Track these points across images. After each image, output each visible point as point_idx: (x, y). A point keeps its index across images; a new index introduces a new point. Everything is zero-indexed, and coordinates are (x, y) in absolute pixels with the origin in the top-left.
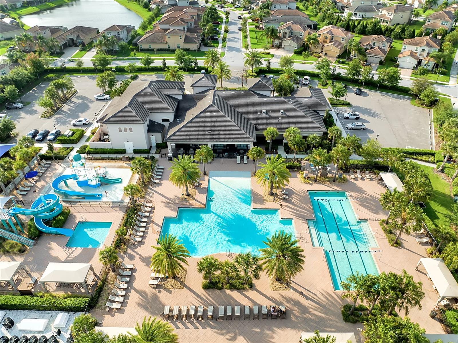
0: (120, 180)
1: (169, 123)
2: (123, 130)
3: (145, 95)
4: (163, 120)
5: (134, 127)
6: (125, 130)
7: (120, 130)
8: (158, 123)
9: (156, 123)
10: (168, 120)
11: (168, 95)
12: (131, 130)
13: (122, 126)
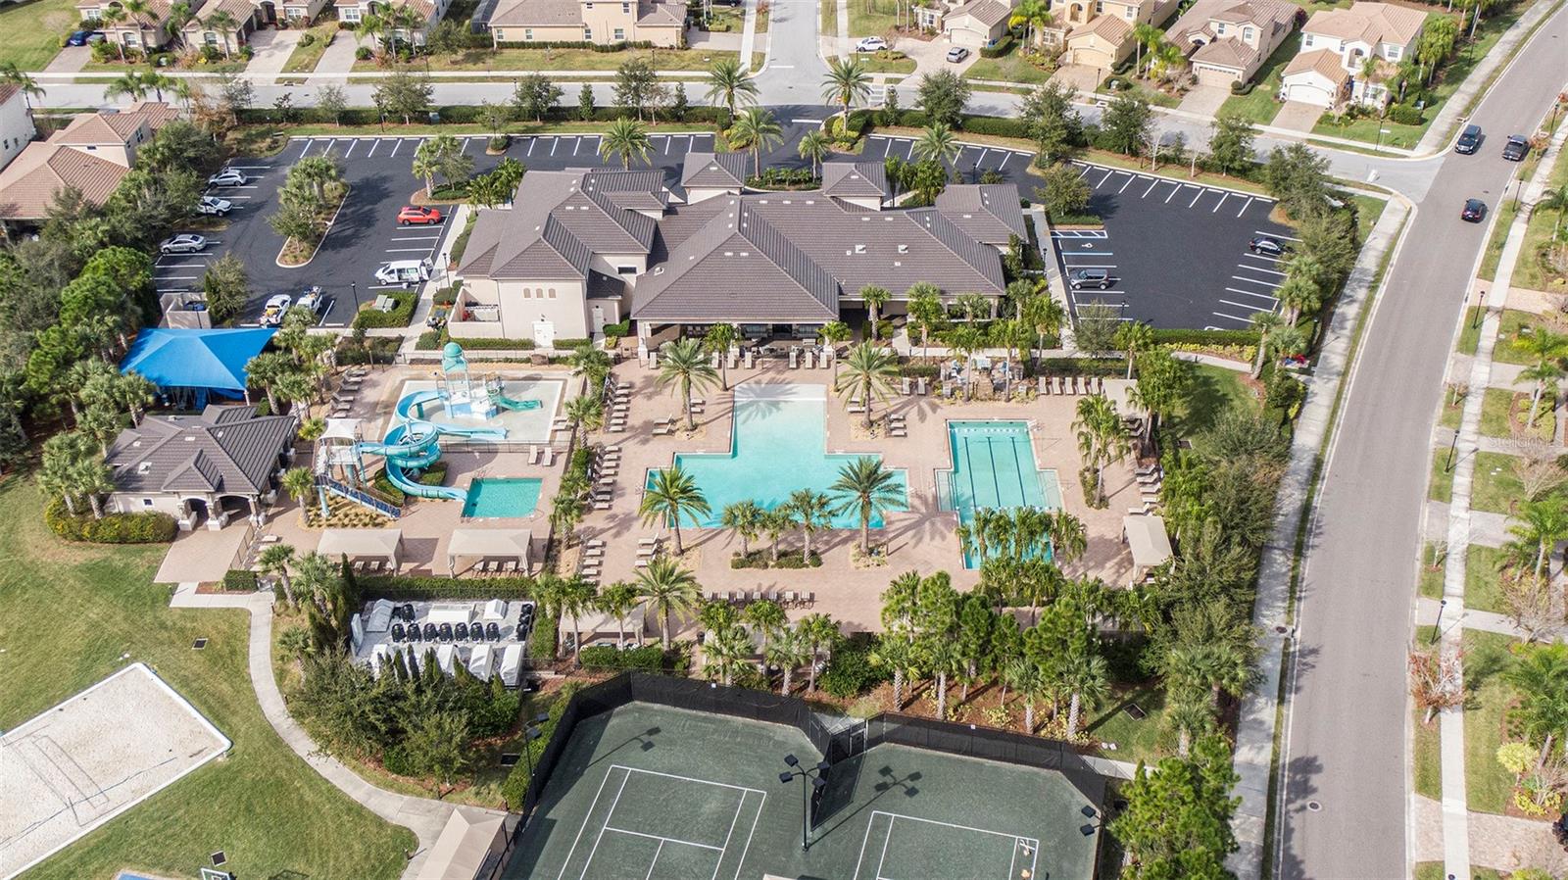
1: (634, 276)
2: (533, 293)
3: (577, 210)
4: (622, 270)
5: (558, 286)
6: (539, 294)
7: (527, 293)
8: (610, 277)
9: (605, 278)
10: (633, 270)
11: (630, 211)
12: (552, 293)
13: (533, 286)
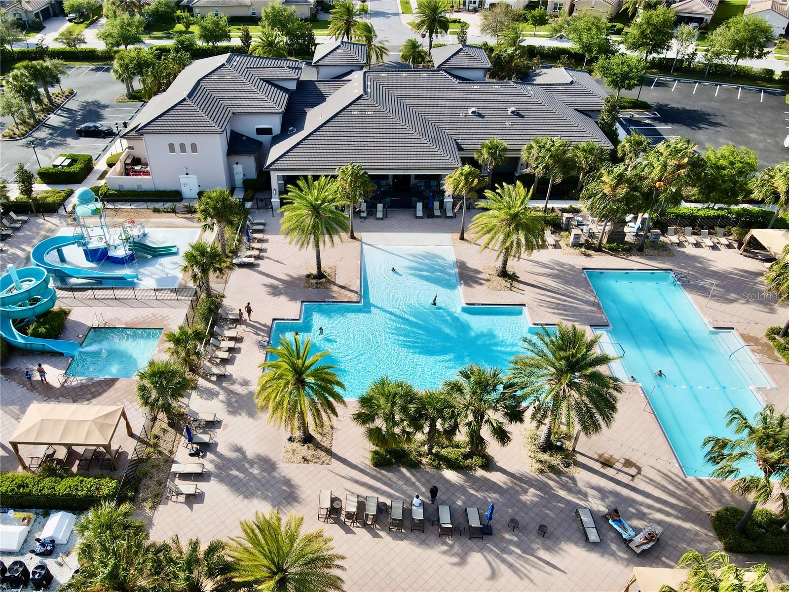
0: (174, 250)
1: (269, 137)
2: (177, 148)
3: (222, 78)
4: (260, 131)
5: (200, 140)
6: (183, 149)
7: (172, 148)
8: (248, 138)
9: (244, 138)
10: (267, 131)
11: (268, 81)
12: (194, 148)
13: (177, 140)
